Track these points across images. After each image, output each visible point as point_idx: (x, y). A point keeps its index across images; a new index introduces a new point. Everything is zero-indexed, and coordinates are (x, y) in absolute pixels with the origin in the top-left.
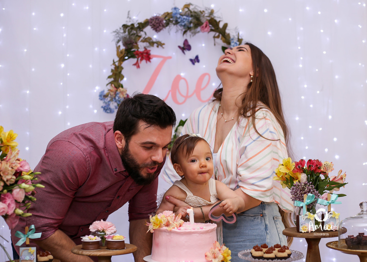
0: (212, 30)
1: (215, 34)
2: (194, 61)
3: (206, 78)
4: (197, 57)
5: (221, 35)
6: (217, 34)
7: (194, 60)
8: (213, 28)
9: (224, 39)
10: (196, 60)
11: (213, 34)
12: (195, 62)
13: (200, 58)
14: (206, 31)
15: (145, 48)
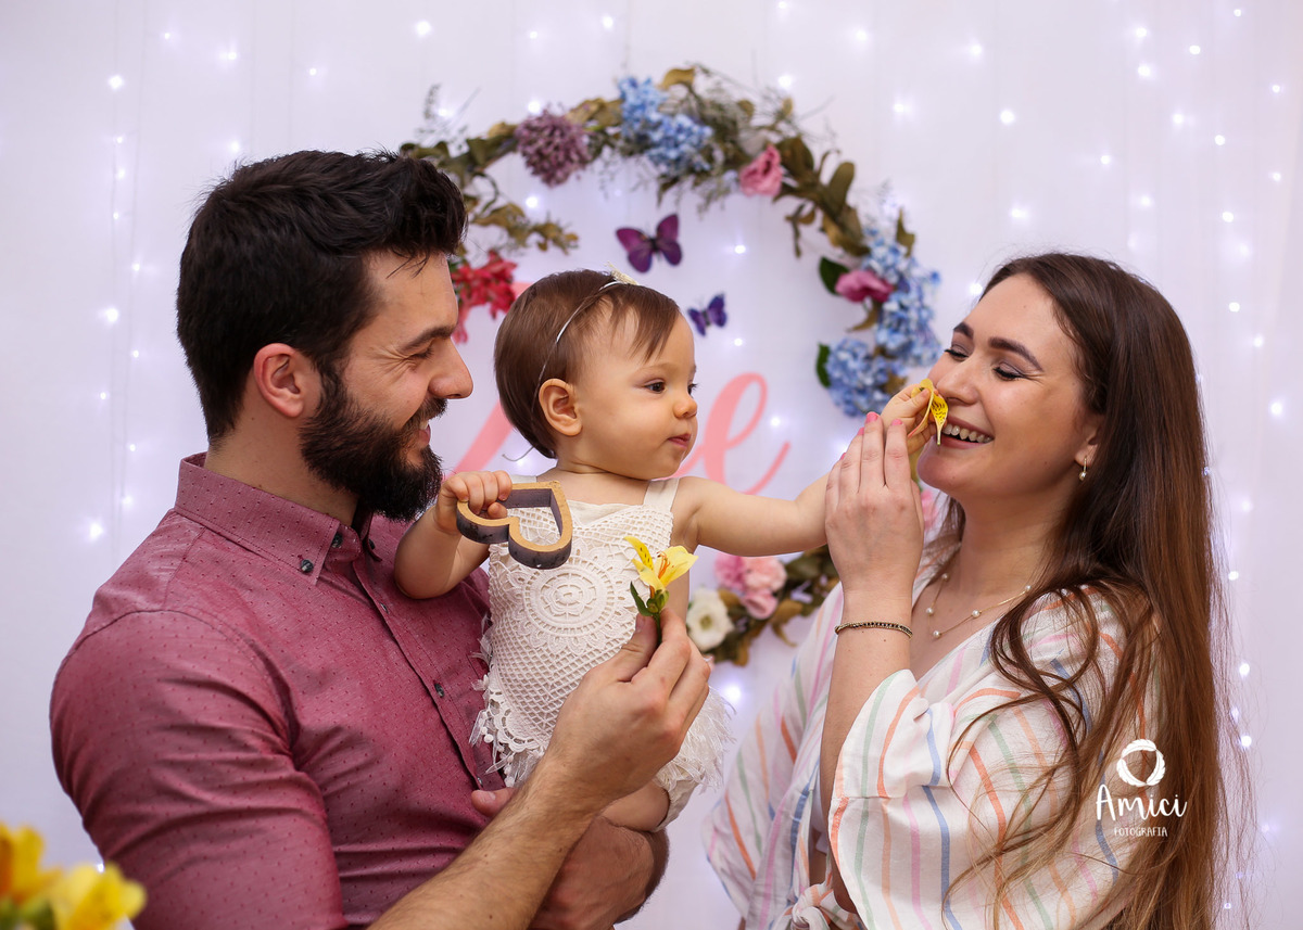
0: (786, 190)
1: (801, 208)
2: (702, 319)
3: (751, 393)
4: (718, 305)
5: (819, 215)
6: (809, 207)
7: (704, 313)
8: (791, 182)
9: (833, 230)
10: (711, 316)
11: (790, 204)
12: (708, 324)
13: (730, 308)
14: (766, 192)
15: (493, 253)
